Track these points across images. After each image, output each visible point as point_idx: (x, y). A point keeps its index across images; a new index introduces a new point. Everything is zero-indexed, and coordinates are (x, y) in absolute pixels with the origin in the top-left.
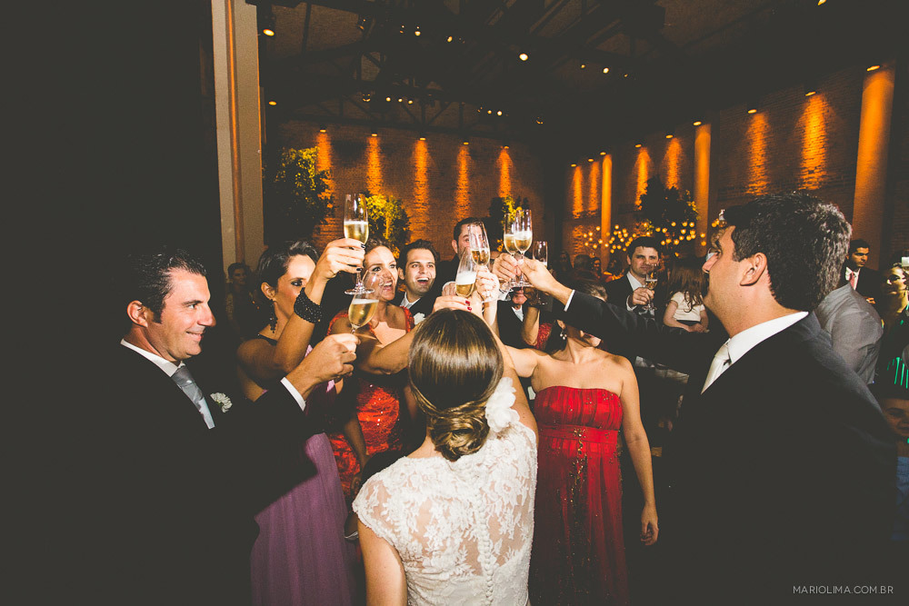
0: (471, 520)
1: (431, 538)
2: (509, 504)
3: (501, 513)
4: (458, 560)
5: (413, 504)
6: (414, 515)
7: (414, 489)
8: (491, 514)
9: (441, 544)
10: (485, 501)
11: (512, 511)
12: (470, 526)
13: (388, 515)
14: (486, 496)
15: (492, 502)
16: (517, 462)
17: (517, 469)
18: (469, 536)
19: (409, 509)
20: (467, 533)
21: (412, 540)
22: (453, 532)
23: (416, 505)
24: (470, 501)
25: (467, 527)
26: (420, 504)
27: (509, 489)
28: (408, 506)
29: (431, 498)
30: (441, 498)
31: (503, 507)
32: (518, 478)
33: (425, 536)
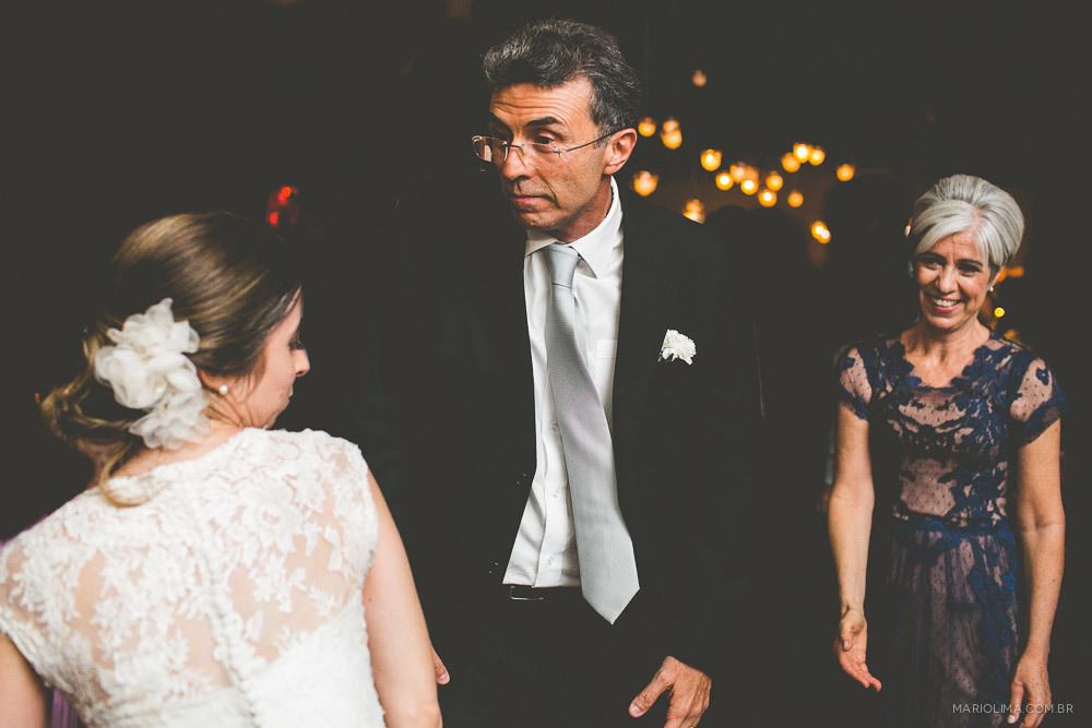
0: (191, 580)
1: (104, 623)
2: (274, 548)
3: (256, 563)
4: (171, 661)
5: (67, 567)
6: (69, 585)
7: (71, 539)
8: (232, 566)
9: (128, 634)
10: (219, 541)
11: (282, 560)
12: (188, 591)
13: (22, 595)
14: (224, 535)
15: (235, 544)
16: (295, 478)
17: (295, 490)
18: (188, 611)
19: (60, 576)
20: (184, 607)
21: (71, 635)
22: (152, 608)
23: (72, 568)
24: (189, 544)
25: (182, 593)
26: (81, 564)
27: (276, 520)
28: (60, 569)
29: (103, 550)
30: (126, 549)
31: (260, 550)
32: (297, 505)
33: (94, 621)
